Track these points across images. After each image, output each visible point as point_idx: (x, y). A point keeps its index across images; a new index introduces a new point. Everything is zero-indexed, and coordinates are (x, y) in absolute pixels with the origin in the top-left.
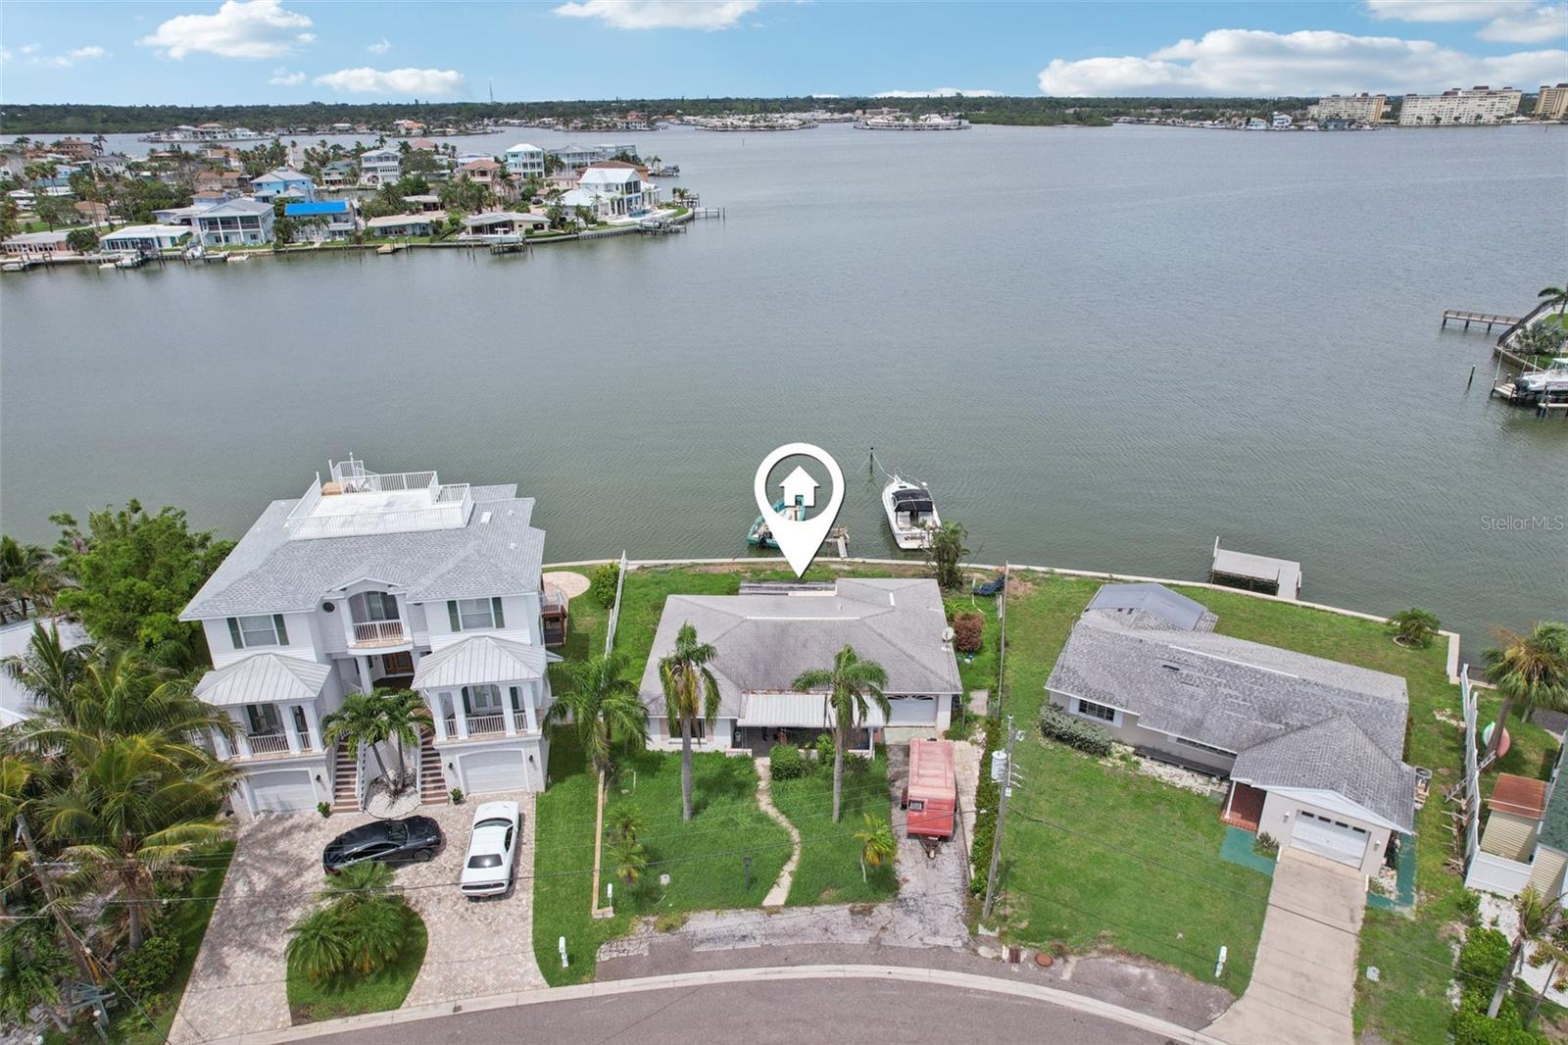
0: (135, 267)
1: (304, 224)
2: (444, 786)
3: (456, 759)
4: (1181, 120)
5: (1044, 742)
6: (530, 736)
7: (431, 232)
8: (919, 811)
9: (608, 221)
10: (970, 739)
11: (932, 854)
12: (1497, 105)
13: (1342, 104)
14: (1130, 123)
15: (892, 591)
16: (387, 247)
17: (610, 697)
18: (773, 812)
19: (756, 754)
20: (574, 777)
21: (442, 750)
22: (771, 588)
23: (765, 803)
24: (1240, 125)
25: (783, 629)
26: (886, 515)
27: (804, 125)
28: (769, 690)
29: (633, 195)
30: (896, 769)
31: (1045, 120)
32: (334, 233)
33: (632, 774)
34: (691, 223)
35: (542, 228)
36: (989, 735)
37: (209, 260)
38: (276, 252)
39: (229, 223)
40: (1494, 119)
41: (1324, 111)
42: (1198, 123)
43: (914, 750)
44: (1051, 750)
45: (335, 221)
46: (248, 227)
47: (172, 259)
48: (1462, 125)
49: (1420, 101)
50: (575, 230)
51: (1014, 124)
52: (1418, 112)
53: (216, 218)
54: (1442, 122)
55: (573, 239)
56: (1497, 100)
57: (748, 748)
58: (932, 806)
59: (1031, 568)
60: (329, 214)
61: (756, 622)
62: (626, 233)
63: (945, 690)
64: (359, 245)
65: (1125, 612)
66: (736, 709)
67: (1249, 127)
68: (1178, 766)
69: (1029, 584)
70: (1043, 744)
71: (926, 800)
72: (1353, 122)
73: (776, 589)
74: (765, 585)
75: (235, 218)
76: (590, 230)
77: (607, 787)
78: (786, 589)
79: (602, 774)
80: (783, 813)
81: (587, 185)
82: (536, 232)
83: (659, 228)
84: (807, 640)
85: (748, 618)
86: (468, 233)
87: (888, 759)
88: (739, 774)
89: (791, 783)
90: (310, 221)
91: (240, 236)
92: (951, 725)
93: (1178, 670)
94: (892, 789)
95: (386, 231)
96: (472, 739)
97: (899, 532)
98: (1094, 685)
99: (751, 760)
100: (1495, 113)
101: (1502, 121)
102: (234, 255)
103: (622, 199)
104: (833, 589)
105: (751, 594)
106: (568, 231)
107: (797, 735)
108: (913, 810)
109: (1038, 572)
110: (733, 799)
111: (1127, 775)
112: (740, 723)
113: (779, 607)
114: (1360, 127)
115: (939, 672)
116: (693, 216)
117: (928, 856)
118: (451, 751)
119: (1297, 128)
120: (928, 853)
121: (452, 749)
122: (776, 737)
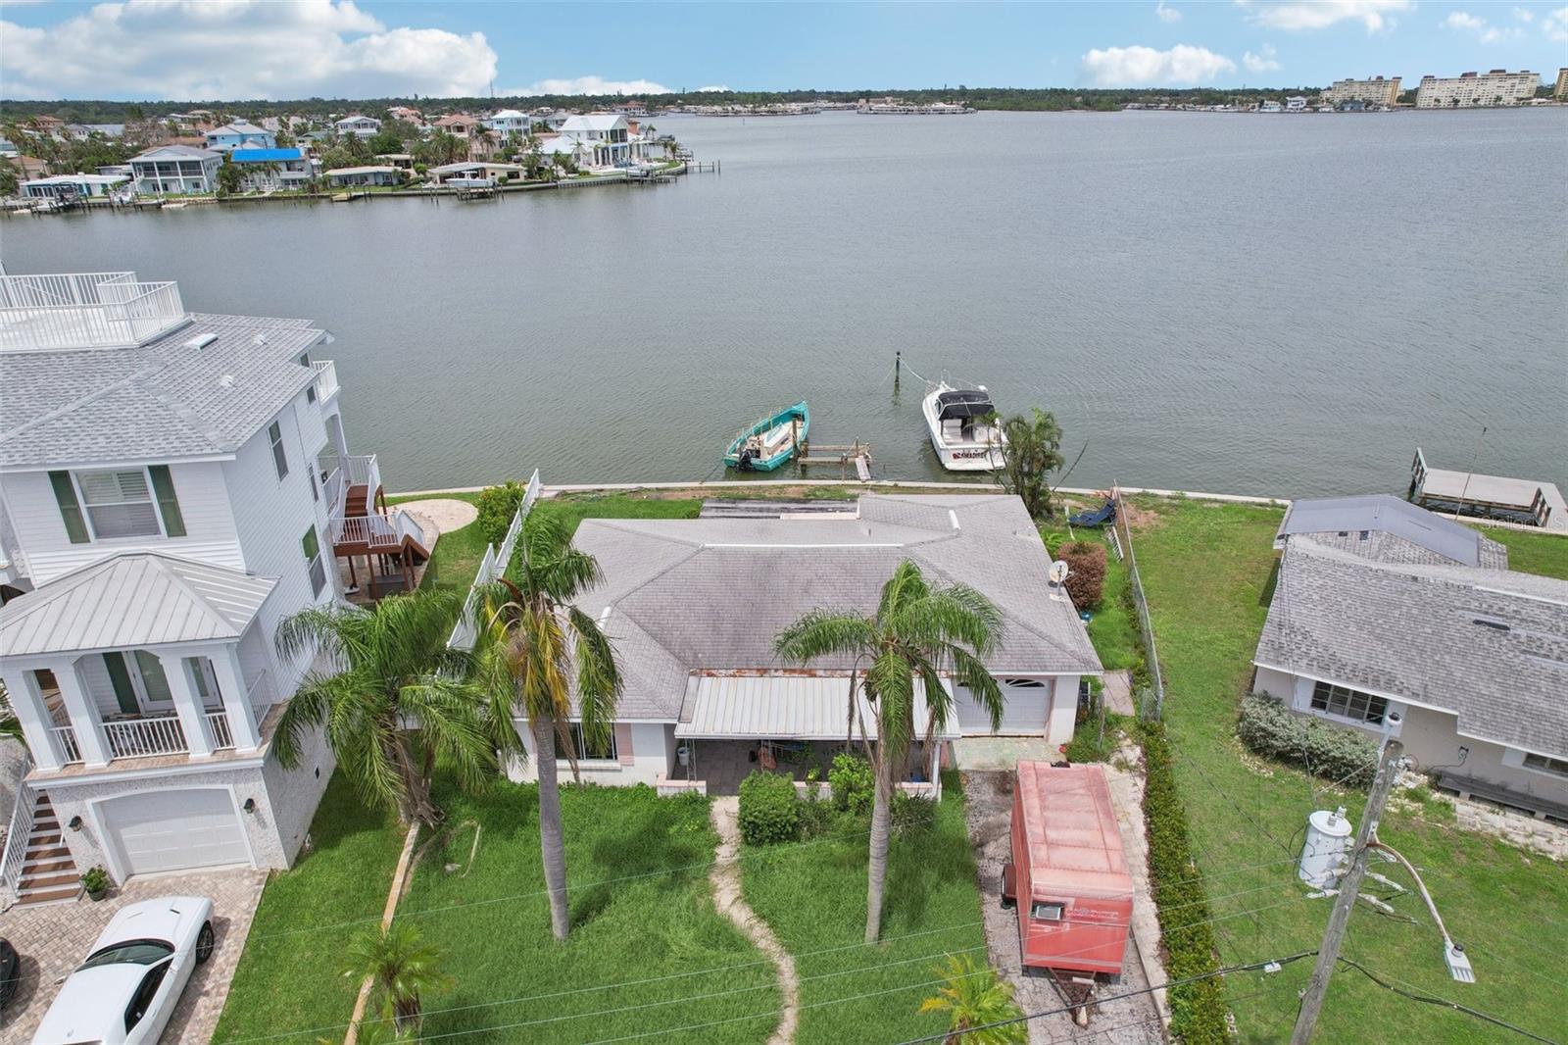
0: (54, 212)
1: (252, 171)
2: (71, 862)
3: (88, 809)
4: (1190, 105)
5: (1252, 763)
6: (239, 759)
7: (395, 182)
8: (1056, 923)
9: (590, 169)
10: (1113, 760)
11: (1083, 1017)
12: (1517, 87)
13: (1356, 88)
14: (1139, 109)
15: (952, 508)
16: (344, 195)
17: (418, 682)
18: (741, 916)
19: (715, 790)
20: (359, 837)
21: (54, 790)
22: (754, 510)
23: (727, 898)
24: (1254, 107)
25: (769, 563)
26: (926, 425)
27: (805, 111)
28: (739, 670)
29: (620, 145)
30: (982, 820)
31: (1052, 105)
32: (286, 182)
33: (473, 829)
34: (684, 176)
35: (518, 177)
36: (1147, 751)
37: (141, 206)
38: (220, 201)
39: (168, 168)
40: (1515, 101)
41: (1337, 95)
42: (1209, 108)
43: (1028, 785)
44: (1270, 779)
45: (289, 169)
46: (190, 174)
47: (101, 206)
48: (1480, 107)
49: (1438, 82)
50: (553, 178)
51: (1021, 109)
52: (1435, 94)
53: (152, 163)
54: (1460, 104)
55: (553, 187)
56: (1517, 81)
57: (699, 779)
58: (1084, 912)
59: (1151, 491)
60: (281, 162)
61: (721, 554)
62: (610, 183)
63: (1070, 668)
64: (313, 193)
65: (1354, 537)
66: (675, 703)
67: (1262, 110)
68: (1532, 814)
69: (1151, 513)
70: (1253, 769)
71: (1071, 901)
72: (1369, 103)
73: (761, 510)
74: (742, 505)
75: (174, 163)
76: (569, 178)
77: (418, 857)
78: (776, 511)
79: (413, 832)
80: (763, 917)
81: (568, 133)
82: (510, 181)
83: (647, 176)
84: (810, 582)
85: (707, 545)
86: (436, 182)
87: (965, 800)
88: (680, 834)
89: (781, 850)
90: (259, 168)
91: (180, 182)
92: (1076, 733)
93: (1506, 628)
94: (982, 862)
95: (345, 181)
96: (114, 767)
97: (945, 446)
98: (1346, 655)
99: (705, 803)
100: (1515, 94)
101: (1523, 102)
102: (168, 202)
103: (607, 148)
104: (854, 510)
105: (721, 517)
106: (545, 179)
107: (793, 754)
108: (1039, 921)
109: (1162, 497)
110: (662, 888)
111: (1435, 830)
112: (682, 731)
113: (763, 533)
114: (1377, 109)
115: (1054, 636)
116: (686, 170)
117: (1075, 1020)
118: (73, 792)
119: (1312, 110)
120: (1074, 1014)
121: (77, 787)
122: (754, 757)
